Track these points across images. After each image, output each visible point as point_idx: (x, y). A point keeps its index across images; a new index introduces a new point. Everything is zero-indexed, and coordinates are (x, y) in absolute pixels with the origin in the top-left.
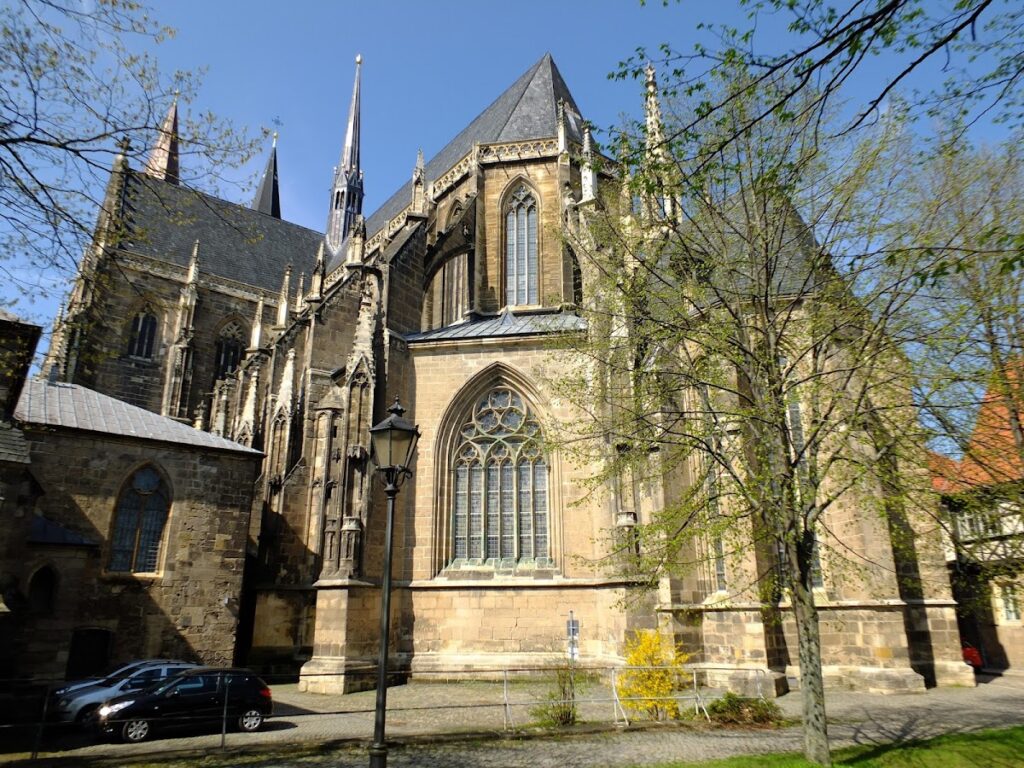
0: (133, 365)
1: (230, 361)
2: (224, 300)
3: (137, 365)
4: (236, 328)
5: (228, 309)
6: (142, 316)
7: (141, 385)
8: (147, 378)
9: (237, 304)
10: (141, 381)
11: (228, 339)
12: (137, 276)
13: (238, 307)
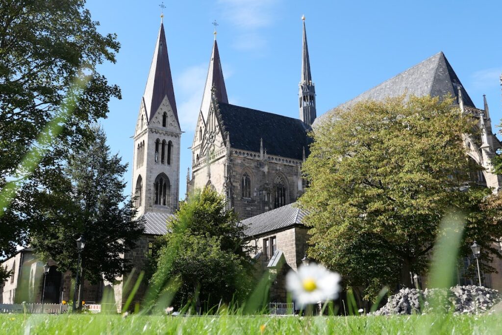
0: (246, 202)
1: (280, 195)
2: (275, 166)
3: (248, 202)
4: (280, 178)
5: (277, 170)
6: (245, 178)
7: (250, 211)
8: (252, 208)
9: (280, 167)
10: (250, 209)
11: (278, 184)
12: (241, 160)
13: (280, 169)
